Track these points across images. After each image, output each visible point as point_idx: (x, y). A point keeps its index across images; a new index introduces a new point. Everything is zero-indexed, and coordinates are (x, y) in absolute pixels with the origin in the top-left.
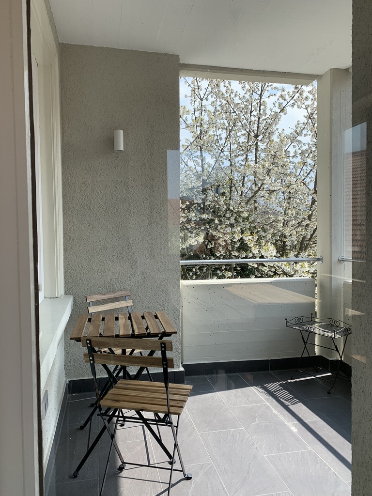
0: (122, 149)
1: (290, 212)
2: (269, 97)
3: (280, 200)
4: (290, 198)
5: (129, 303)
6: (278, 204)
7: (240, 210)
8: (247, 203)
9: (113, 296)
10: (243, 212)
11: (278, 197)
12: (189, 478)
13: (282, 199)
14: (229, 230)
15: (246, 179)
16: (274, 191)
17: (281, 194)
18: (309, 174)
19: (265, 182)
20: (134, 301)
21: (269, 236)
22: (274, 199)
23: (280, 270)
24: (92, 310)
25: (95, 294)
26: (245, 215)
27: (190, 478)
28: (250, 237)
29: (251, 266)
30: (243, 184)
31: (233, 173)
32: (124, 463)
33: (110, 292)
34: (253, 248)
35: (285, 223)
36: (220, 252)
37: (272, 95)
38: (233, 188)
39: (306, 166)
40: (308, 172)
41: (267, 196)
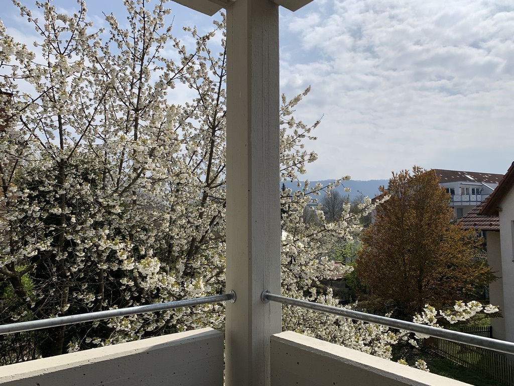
1: (178, 208)
2: (155, 69)
3: (166, 192)
4: (178, 191)
6: (164, 197)
7: (111, 203)
8: (121, 195)
10: (114, 206)
11: (163, 189)
13: (168, 192)
14: (91, 233)
15: (124, 165)
16: (160, 180)
17: (167, 186)
18: (199, 164)
19: (147, 166)
21: (152, 241)
22: (159, 191)
23: (166, 293)
26: (118, 210)
28: (122, 245)
29: (124, 285)
30: (120, 170)
31: (108, 156)
34: (126, 262)
35: (172, 222)
36: (79, 265)
37: (159, 68)
38: (107, 174)
39: (196, 156)
40: (198, 162)
41: (149, 186)
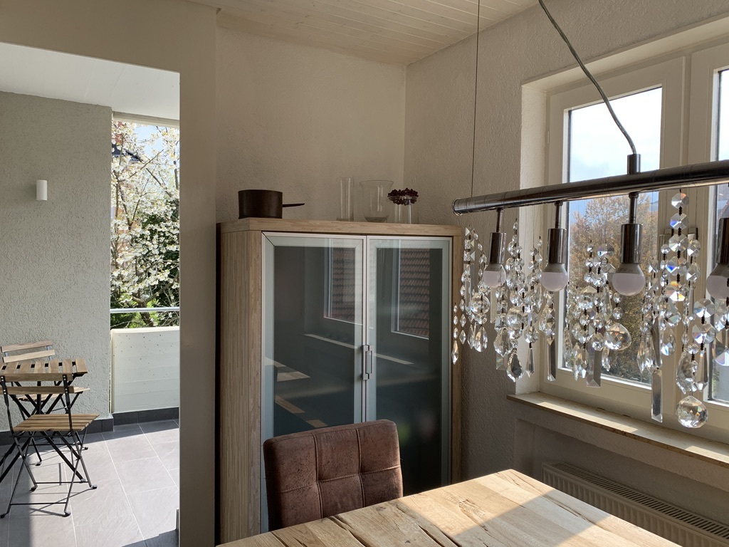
0: (45, 198)
5: (51, 353)
9: (32, 346)
12: (94, 488)
20: (56, 350)
24: (7, 360)
25: (11, 344)
27: (96, 488)
32: (35, 483)
33: (29, 342)
